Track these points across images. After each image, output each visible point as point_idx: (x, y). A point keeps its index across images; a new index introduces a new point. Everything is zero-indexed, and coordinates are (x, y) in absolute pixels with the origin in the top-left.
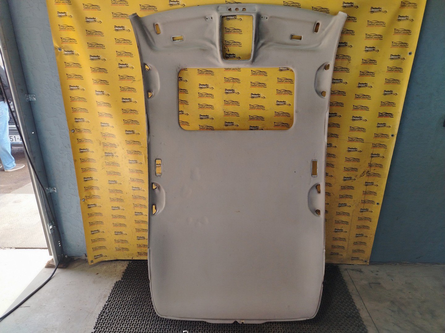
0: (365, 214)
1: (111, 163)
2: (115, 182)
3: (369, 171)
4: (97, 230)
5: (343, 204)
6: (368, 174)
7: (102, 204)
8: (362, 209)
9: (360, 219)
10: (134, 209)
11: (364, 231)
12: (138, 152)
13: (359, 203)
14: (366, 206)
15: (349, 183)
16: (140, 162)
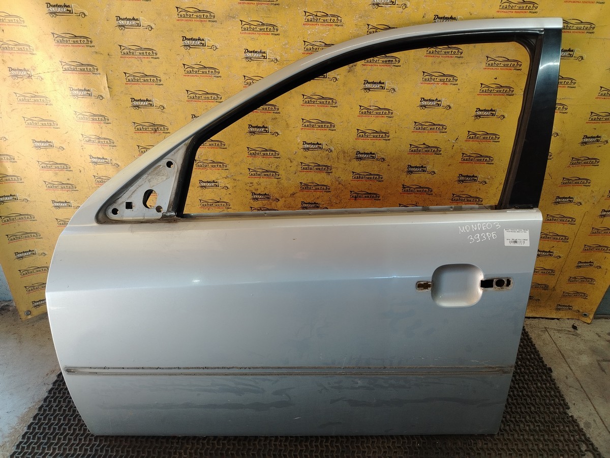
1: (29, 95)
2: (49, 145)
4: (30, 251)
5: (566, 198)
7: (29, 196)
9: (596, 232)
11: (596, 257)
12: (88, 65)
16: (96, 94)
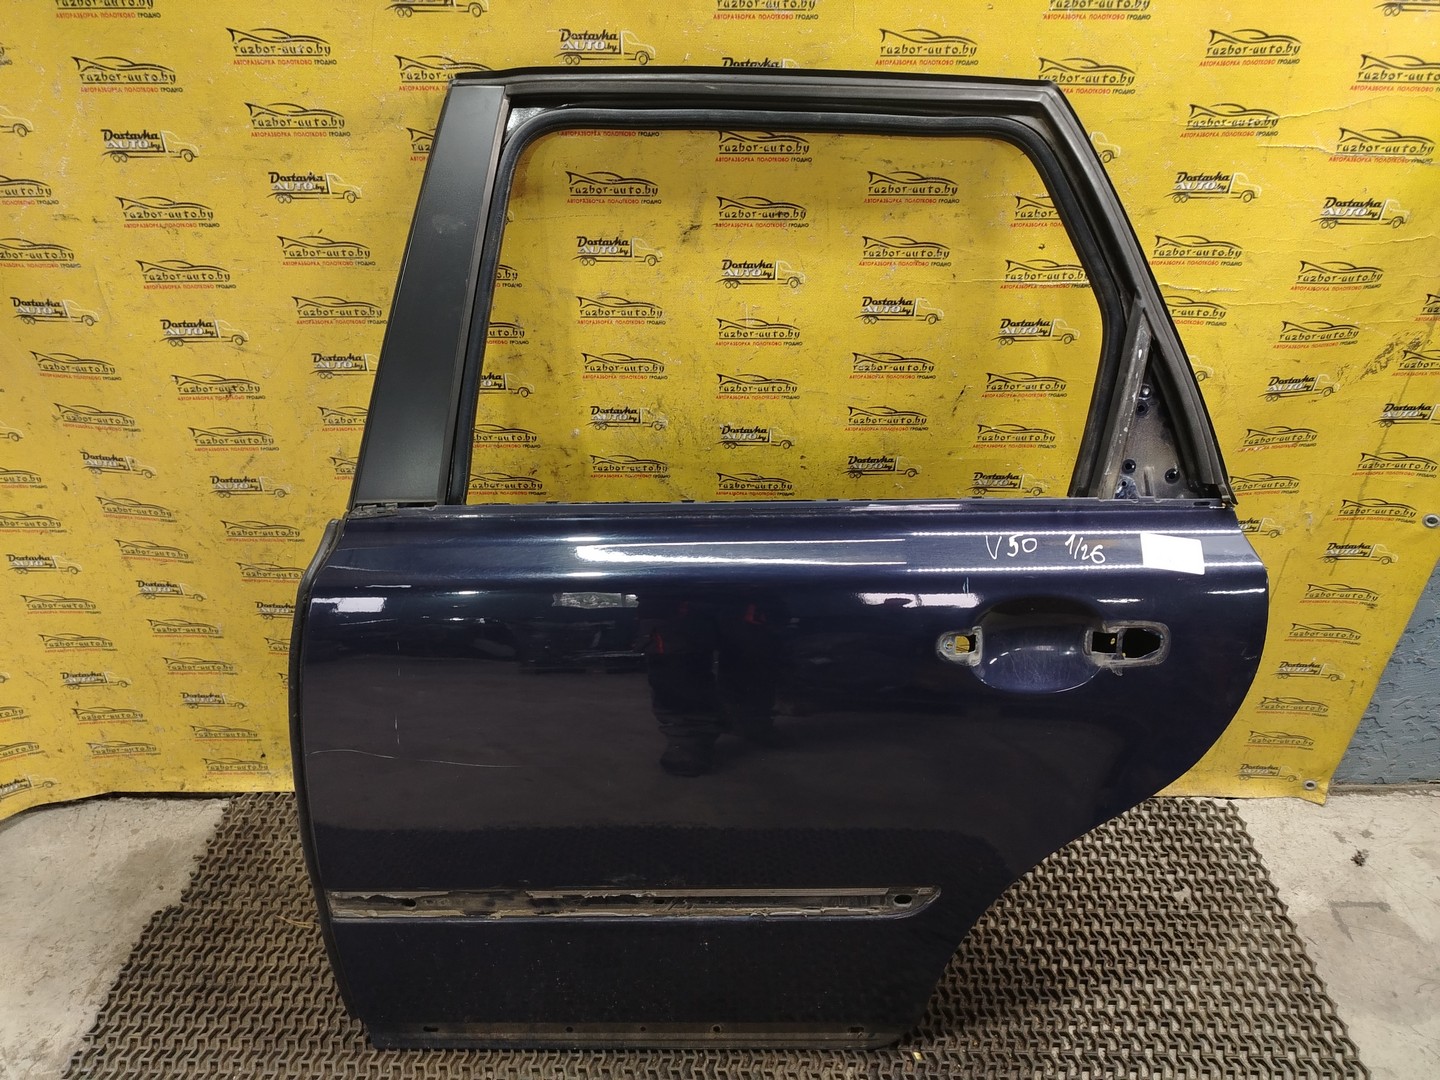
0: (1350, 571)
3: (1423, 339)
6: (1415, 357)
8: (1336, 546)
10: (129, 566)
13: (1329, 513)
14: (1363, 530)
15: (1298, 411)
